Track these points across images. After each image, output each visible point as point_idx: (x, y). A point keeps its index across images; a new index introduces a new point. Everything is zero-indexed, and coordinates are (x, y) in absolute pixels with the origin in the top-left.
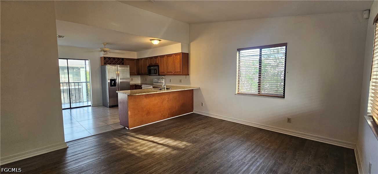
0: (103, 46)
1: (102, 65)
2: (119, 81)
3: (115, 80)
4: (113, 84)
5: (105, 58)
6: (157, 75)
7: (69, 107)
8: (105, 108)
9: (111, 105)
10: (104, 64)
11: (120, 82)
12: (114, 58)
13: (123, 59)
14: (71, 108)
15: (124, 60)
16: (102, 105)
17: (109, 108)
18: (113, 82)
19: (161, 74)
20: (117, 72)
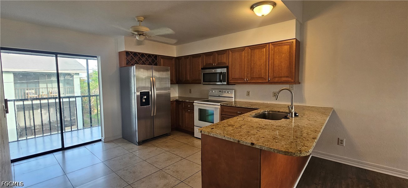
0: (136, 24)
1: (121, 67)
2: (155, 93)
3: (147, 94)
4: (144, 101)
5: (127, 53)
6: (225, 83)
7: (60, 147)
8: (131, 146)
9: (142, 139)
10: (127, 64)
11: (157, 94)
12: (143, 55)
13: (156, 56)
14: (63, 149)
15: (158, 58)
16: (121, 137)
17: (139, 145)
18: (145, 97)
19: (231, 82)
20: (151, 78)
